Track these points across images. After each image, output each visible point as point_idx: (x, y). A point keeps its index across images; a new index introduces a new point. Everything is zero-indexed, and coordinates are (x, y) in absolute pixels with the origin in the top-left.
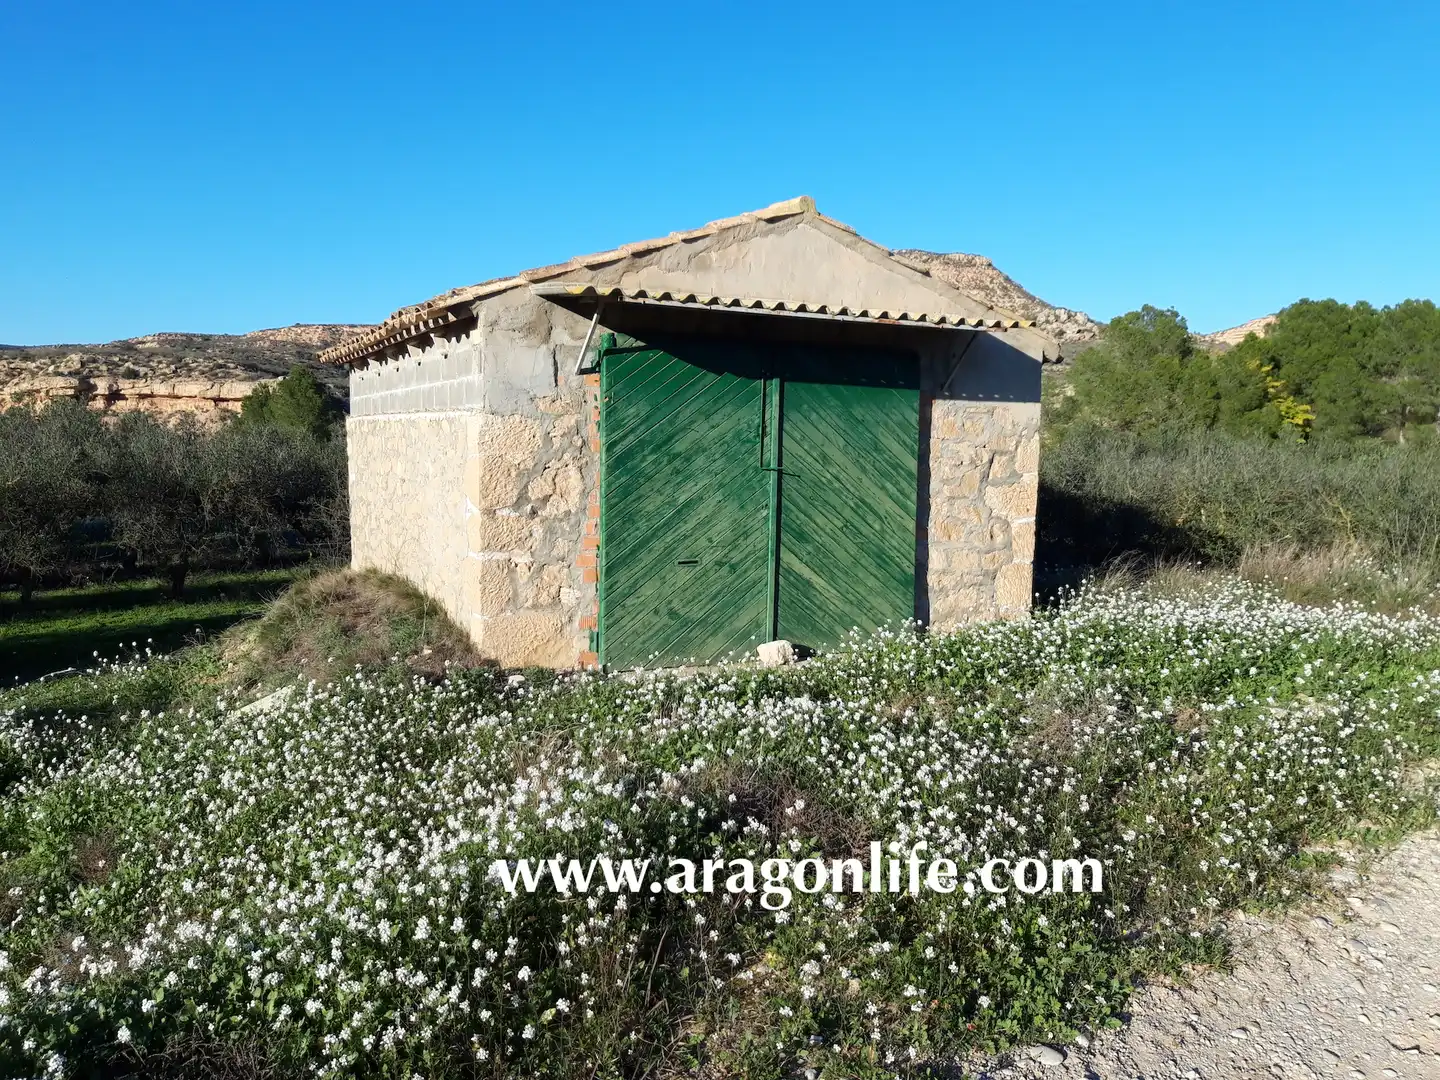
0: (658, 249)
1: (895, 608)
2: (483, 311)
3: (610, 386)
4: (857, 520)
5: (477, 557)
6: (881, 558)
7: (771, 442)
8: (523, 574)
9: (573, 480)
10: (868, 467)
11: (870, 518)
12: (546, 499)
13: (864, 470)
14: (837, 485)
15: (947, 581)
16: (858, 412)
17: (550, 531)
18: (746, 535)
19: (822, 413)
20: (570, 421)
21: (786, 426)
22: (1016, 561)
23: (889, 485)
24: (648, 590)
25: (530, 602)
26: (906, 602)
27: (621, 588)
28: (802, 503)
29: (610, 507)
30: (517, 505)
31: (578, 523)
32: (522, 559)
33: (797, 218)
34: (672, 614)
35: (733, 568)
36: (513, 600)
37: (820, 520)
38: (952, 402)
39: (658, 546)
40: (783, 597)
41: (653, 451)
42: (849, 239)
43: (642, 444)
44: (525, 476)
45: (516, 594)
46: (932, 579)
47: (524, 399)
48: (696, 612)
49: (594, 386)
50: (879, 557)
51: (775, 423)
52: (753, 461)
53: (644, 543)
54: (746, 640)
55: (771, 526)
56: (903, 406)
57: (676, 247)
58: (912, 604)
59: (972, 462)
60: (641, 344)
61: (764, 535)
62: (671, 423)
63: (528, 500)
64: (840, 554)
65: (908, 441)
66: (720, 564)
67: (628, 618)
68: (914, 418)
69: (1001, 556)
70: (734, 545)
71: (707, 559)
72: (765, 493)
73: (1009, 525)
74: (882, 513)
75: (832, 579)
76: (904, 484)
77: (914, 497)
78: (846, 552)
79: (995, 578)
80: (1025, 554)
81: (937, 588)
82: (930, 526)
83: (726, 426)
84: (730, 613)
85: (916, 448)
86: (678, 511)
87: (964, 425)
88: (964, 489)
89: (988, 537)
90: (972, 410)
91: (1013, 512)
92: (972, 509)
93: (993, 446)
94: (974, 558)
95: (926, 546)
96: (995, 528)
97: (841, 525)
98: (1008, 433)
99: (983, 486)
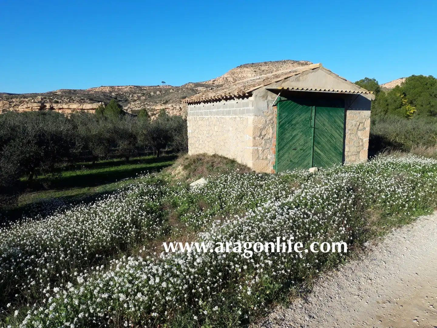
0: (290, 77)
1: (338, 160)
2: (254, 93)
3: (280, 109)
4: (331, 140)
5: (251, 148)
6: (336, 148)
7: (313, 121)
8: (260, 152)
9: (271, 131)
10: (333, 127)
11: (333, 139)
12: (265, 135)
13: (332, 127)
14: (326, 131)
15: (349, 154)
16: (331, 113)
17: (266, 142)
18: (307, 143)
19: (324, 114)
20: (270, 117)
21: (316, 117)
22: (364, 149)
23: (337, 131)
24: (286, 156)
25: (261, 159)
26: (341, 159)
27: (280, 155)
28: (319, 135)
29: (279, 137)
30: (259, 136)
31: (271, 140)
32: (260, 149)
33: (319, 68)
34: (291, 161)
35: (304, 150)
36: (258, 158)
37: (323, 139)
38: (351, 111)
39: (288, 145)
40: (314, 157)
41: (288, 124)
42: (329, 72)
43: (286, 122)
44: (262, 130)
45: (259, 156)
46: (346, 153)
47: (261, 113)
48: (296, 161)
49: (276, 110)
50: (335, 148)
51: (314, 117)
52: (309, 125)
53: (286, 144)
54: (307, 167)
55: (312, 141)
56: (340, 111)
57: (293, 77)
58: (342, 159)
59: (355, 125)
60: (286, 99)
61: (311, 143)
62: (292, 117)
63: (262, 135)
64: (326, 147)
65: (342, 120)
66: (301, 150)
67: (282, 162)
68: (343, 115)
69: (361, 148)
70: (304, 145)
71: (298, 149)
72: (311, 133)
73: (363, 140)
74: (336, 137)
75: (325, 153)
76: (341, 130)
77: (343, 134)
78: (328, 147)
79: (360, 153)
80: (366, 147)
81: (347, 155)
82: (346, 140)
83: (303, 117)
84: (303, 161)
85: (344, 122)
86: (293, 137)
87: (354, 116)
88: (353, 132)
89: (358, 143)
90: (355, 112)
91: (364, 137)
92: (355, 136)
93: (360, 121)
94: (355, 148)
95: (345, 145)
96: (360, 141)
97: (327, 140)
98: (363, 118)
99: (357, 131)
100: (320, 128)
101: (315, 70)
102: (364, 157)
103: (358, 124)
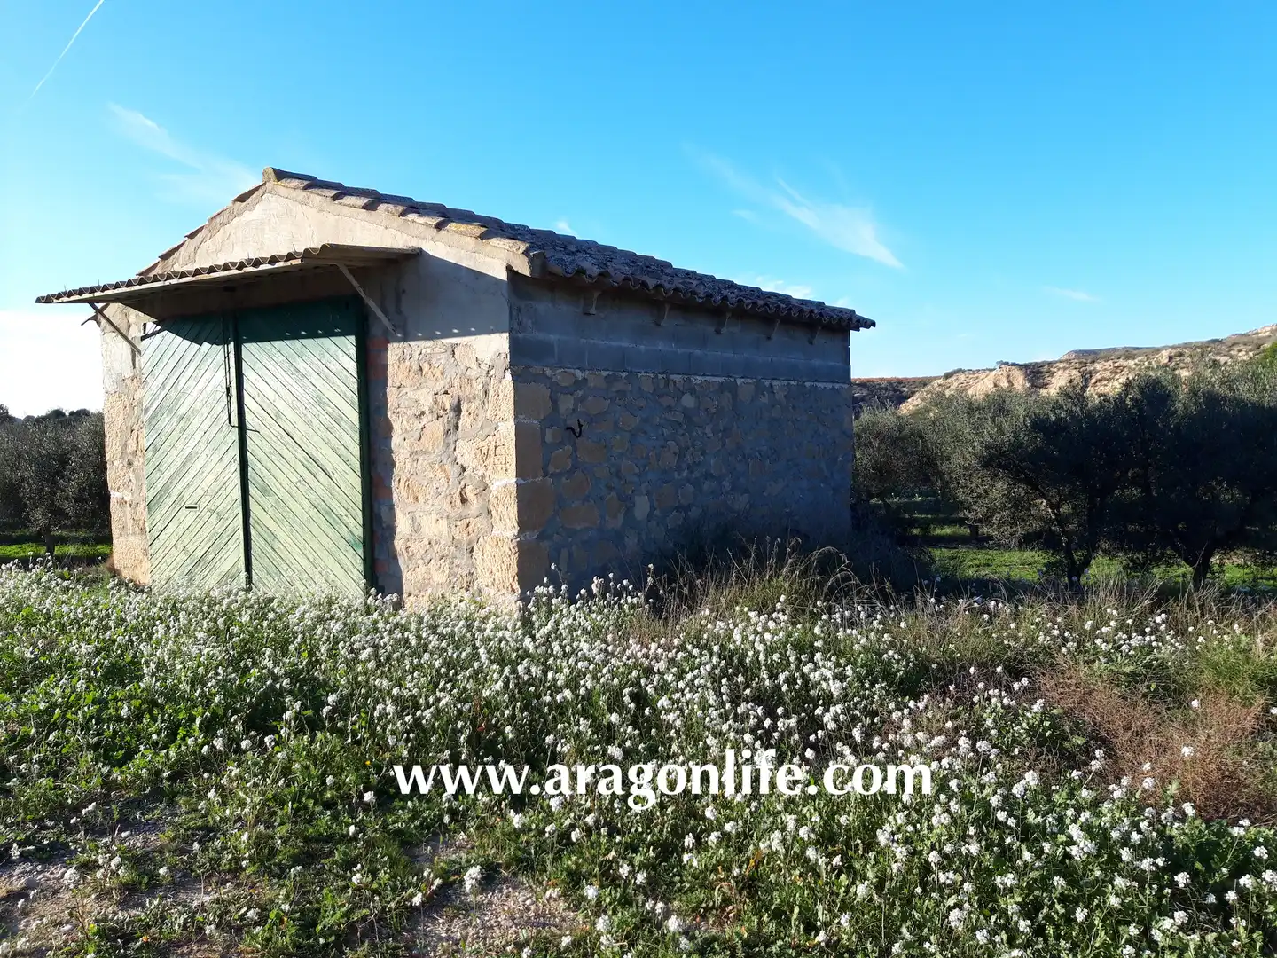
1: (346, 571)
4: (310, 478)
7: (233, 401)
10: (315, 422)
11: (319, 474)
12: (134, 453)
13: (309, 423)
14: (288, 439)
15: (417, 548)
18: (225, 486)
21: (245, 385)
22: (496, 532)
23: (332, 439)
24: (171, 529)
25: (131, 530)
26: (357, 568)
28: (263, 457)
30: (122, 458)
33: (261, 191)
34: (186, 551)
35: (219, 516)
36: (125, 528)
37: (278, 475)
38: (406, 345)
39: (173, 492)
41: (168, 414)
42: (302, 196)
43: (162, 409)
45: (126, 524)
46: (399, 545)
47: (120, 380)
50: (329, 515)
52: (225, 419)
53: (167, 489)
55: (240, 480)
56: (338, 353)
58: (361, 569)
62: (176, 390)
63: (127, 455)
64: (296, 509)
65: (347, 391)
66: (211, 511)
69: (479, 524)
70: (216, 495)
71: (203, 507)
73: (486, 487)
75: (291, 534)
76: (346, 438)
78: (301, 507)
79: (472, 551)
80: (507, 525)
81: (406, 554)
82: (394, 484)
83: (209, 389)
84: (221, 554)
85: (356, 399)
86: (184, 464)
87: (421, 369)
88: (426, 444)
89: (459, 501)
90: (429, 351)
91: (489, 473)
92: (437, 467)
93: (455, 391)
94: (444, 524)
95: (392, 507)
96: (468, 490)
97: (295, 480)
98: (473, 373)
99: (451, 439)
100: (264, 431)
101: (249, 200)
102: (498, 575)
103: (448, 407)
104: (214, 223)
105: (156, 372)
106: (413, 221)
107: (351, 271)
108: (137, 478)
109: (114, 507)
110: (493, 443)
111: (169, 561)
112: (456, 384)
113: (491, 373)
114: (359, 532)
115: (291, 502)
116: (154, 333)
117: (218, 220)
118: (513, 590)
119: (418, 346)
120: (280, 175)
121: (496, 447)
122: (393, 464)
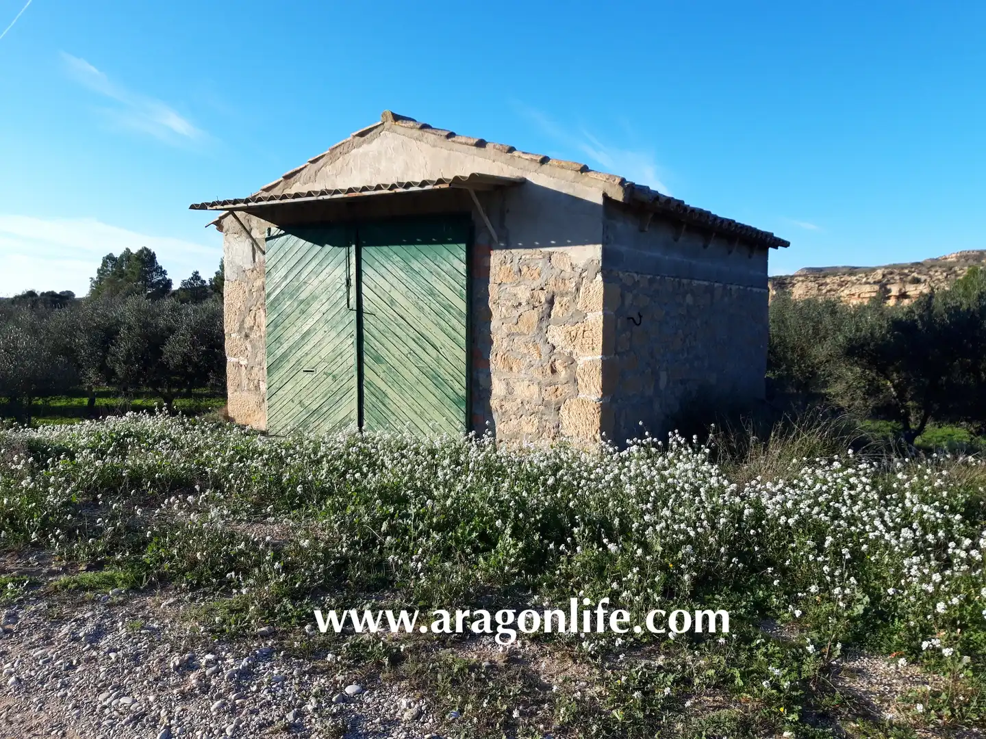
1: (450, 422)
2: (224, 225)
4: (419, 351)
8: (244, 372)
9: (261, 318)
10: (427, 309)
11: (428, 348)
12: (251, 328)
14: (403, 321)
15: (510, 406)
18: (340, 355)
20: (260, 282)
21: (363, 278)
22: (581, 396)
23: (442, 322)
24: (289, 387)
25: (246, 388)
27: (275, 383)
28: (378, 334)
30: (239, 331)
32: (244, 363)
33: (379, 129)
34: (302, 404)
35: (335, 377)
36: (240, 385)
37: (391, 348)
38: (507, 251)
39: (293, 359)
40: (366, 401)
41: (289, 299)
42: (417, 134)
43: (284, 294)
44: (242, 315)
45: (241, 382)
46: (494, 403)
47: (240, 272)
48: (315, 405)
52: (343, 303)
53: (286, 356)
55: (356, 351)
56: (451, 258)
57: (307, 168)
59: (531, 303)
61: (351, 356)
62: (298, 280)
63: (244, 329)
64: (406, 374)
65: (458, 287)
66: (327, 374)
67: (279, 403)
68: (462, 267)
69: (567, 390)
70: (333, 362)
71: (318, 370)
72: (352, 326)
73: (573, 361)
74: (437, 344)
76: (454, 322)
77: (463, 332)
78: (411, 373)
79: (559, 409)
80: (592, 391)
81: (500, 411)
82: (492, 357)
83: (328, 281)
84: (334, 408)
85: (465, 292)
86: (303, 338)
87: (520, 271)
88: (522, 327)
89: (549, 371)
90: (528, 257)
91: (577, 350)
92: (530, 345)
93: (551, 288)
94: (535, 388)
95: (489, 375)
96: (557, 363)
97: (406, 352)
98: (567, 276)
99: (544, 324)
100: (379, 314)
101: (368, 136)
102: (582, 429)
103: (543, 300)
104: (335, 152)
105: (279, 266)
106: (519, 157)
107: (477, 193)
108: (253, 347)
109: (229, 369)
110: (582, 329)
111: (286, 412)
112: (552, 282)
113: (584, 275)
114: (463, 393)
115: (401, 369)
116: (279, 236)
117: (338, 150)
118: (596, 440)
119: (520, 253)
120: (396, 118)
121: (584, 331)
122: (492, 342)
